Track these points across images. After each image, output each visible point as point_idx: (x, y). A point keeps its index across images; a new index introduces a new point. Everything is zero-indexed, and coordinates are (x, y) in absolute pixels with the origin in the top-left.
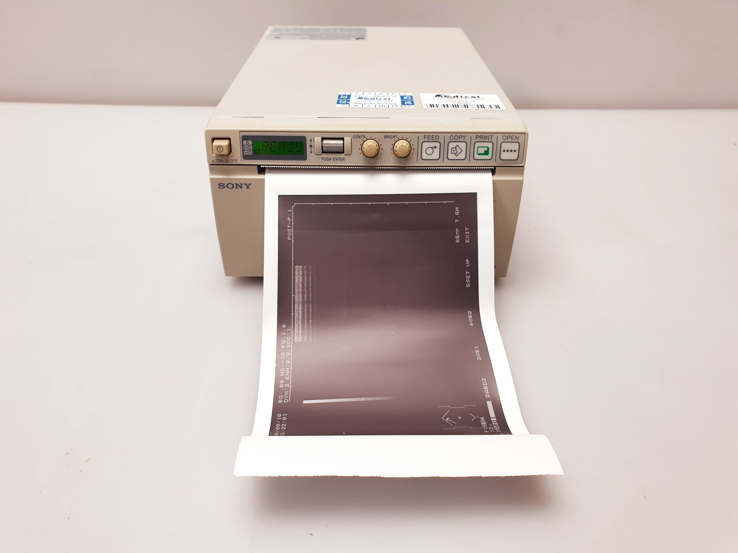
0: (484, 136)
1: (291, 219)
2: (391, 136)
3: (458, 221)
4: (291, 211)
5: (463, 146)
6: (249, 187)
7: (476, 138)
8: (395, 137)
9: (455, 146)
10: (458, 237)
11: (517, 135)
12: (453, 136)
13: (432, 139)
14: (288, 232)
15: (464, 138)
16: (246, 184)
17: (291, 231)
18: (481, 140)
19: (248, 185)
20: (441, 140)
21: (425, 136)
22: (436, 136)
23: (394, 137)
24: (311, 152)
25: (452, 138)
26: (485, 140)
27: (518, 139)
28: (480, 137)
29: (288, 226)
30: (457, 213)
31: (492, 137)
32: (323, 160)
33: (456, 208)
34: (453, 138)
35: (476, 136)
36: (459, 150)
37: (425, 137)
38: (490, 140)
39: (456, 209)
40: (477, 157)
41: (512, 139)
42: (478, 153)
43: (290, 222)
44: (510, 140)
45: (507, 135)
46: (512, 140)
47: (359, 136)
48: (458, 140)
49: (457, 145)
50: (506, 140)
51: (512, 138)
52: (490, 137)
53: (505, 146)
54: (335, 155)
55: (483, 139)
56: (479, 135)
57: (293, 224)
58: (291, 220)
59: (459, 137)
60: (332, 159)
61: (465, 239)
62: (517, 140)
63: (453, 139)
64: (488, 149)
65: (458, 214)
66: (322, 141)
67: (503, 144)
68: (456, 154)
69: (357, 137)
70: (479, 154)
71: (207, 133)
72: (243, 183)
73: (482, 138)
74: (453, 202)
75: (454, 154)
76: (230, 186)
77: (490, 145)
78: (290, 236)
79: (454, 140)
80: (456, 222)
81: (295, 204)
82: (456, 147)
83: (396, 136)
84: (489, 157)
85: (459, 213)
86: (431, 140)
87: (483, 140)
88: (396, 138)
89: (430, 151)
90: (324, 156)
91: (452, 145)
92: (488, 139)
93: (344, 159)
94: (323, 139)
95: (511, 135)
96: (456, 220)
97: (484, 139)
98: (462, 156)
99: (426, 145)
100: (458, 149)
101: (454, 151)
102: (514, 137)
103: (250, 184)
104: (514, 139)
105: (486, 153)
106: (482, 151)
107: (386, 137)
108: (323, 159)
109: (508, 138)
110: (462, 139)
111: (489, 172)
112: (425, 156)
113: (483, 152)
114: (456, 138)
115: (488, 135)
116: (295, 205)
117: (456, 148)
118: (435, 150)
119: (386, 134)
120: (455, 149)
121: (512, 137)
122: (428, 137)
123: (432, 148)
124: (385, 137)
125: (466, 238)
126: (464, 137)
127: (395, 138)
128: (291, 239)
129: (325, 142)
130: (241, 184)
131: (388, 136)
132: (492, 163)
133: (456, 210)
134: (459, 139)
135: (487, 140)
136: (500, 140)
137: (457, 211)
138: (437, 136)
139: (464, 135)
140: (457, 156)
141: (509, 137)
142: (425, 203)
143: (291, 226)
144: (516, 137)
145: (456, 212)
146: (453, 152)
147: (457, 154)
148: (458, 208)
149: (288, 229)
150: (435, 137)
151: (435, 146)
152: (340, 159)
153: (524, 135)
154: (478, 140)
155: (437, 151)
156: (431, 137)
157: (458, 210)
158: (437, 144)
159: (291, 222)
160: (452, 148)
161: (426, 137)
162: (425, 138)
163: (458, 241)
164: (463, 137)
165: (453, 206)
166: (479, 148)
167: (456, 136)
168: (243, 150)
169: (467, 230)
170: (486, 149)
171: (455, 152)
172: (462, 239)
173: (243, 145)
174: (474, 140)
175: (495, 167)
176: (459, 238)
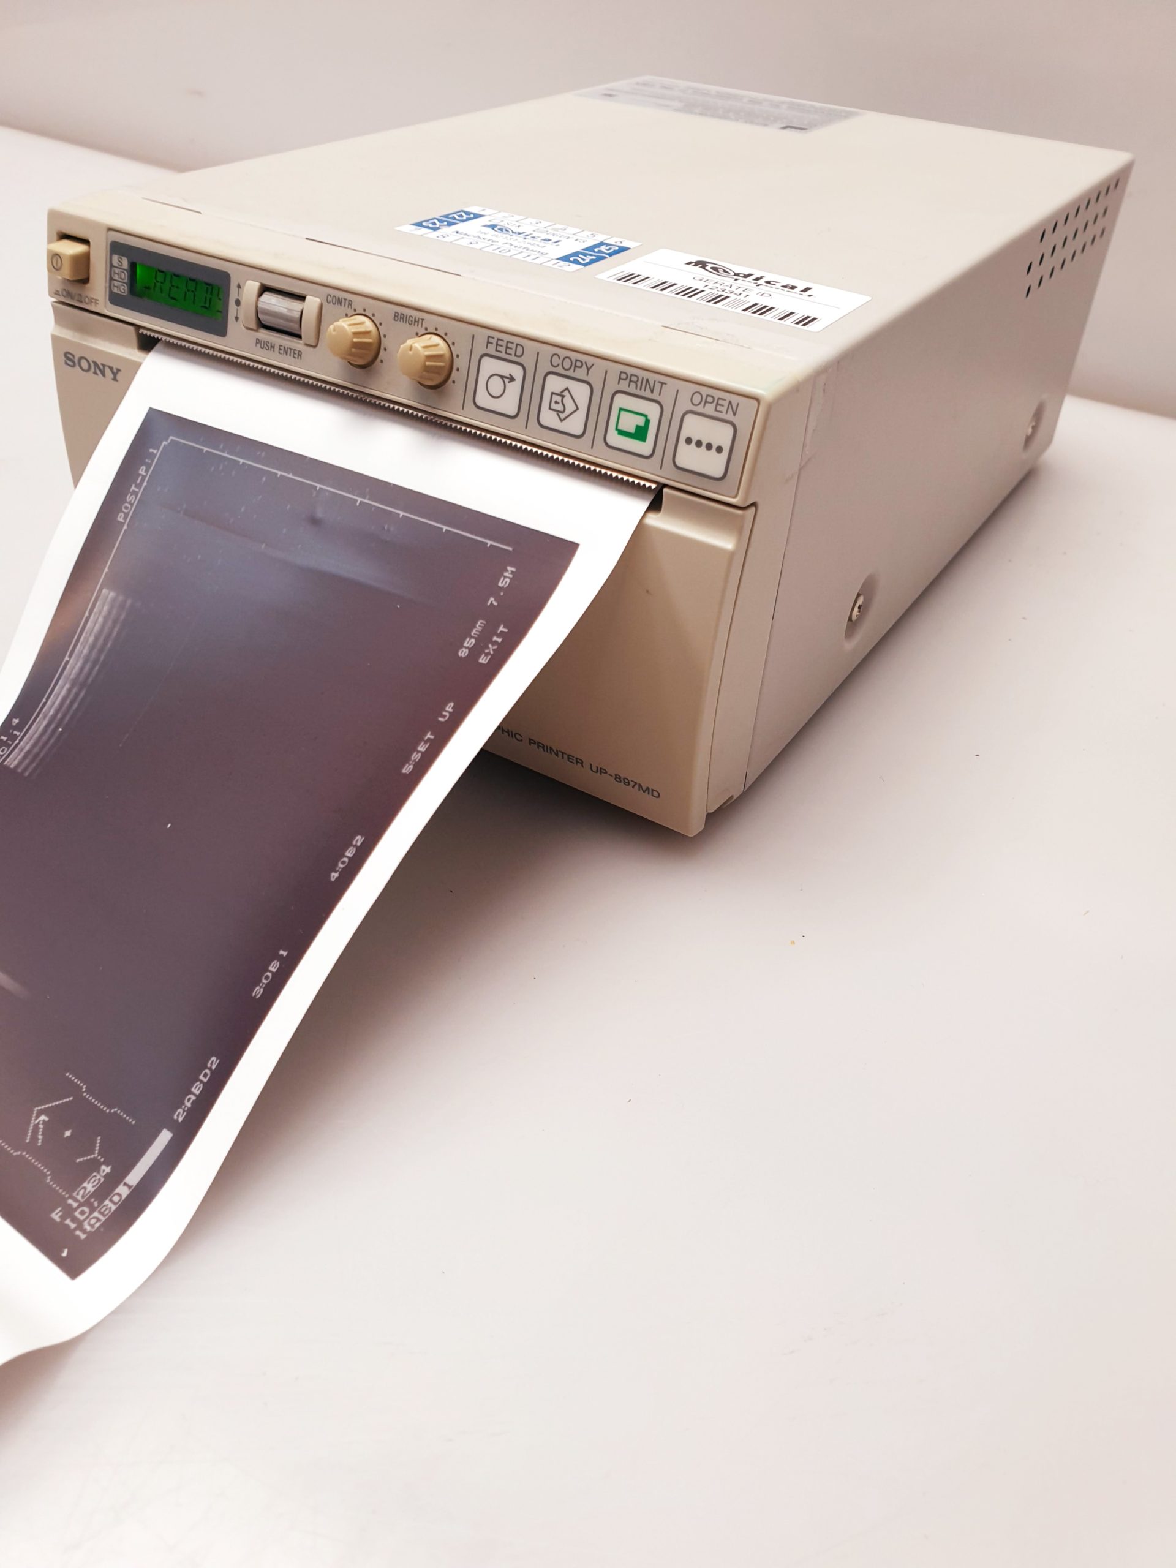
0: (643, 379)
1: (147, 471)
2: (411, 319)
3: (495, 603)
4: (155, 451)
5: (581, 392)
6: (118, 377)
7: (620, 378)
8: (418, 322)
9: (561, 390)
10: (469, 643)
11: (735, 399)
12: (559, 358)
13: (506, 353)
14: (126, 502)
15: (588, 369)
16: (111, 368)
17: (132, 502)
18: (632, 389)
19: (115, 371)
20: (528, 360)
21: (489, 337)
22: (517, 345)
23: (416, 321)
24: (237, 318)
25: (556, 361)
26: (642, 393)
27: (734, 414)
28: (631, 379)
29: (133, 488)
30: (503, 583)
31: (664, 386)
32: (259, 345)
33: (509, 568)
34: (560, 362)
35: (621, 372)
36: (570, 407)
37: (490, 340)
38: (655, 396)
39: (507, 571)
40: (614, 439)
41: (719, 408)
42: (620, 427)
43: (140, 478)
44: (709, 409)
45: (705, 391)
46: (716, 410)
47: (339, 298)
48: (570, 373)
49: (567, 389)
50: (699, 409)
51: (717, 404)
52: (658, 386)
53: (694, 427)
54: (285, 339)
55: (636, 388)
56: (630, 370)
57: (145, 484)
58: (144, 474)
59: (575, 365)
60: (277, 349)
61: (484, 652)
62: (729, 416)
63: (558, 365)
64: (647, 422)
65: (505, 586)
66: (260, 294)
67: (689, 418)
68: (560, 414)
69: (334, 302)
70: (622, 433)
71: (54, 216)
72: (107, 364)
73: (636, 383)
74: (510, 549)
75: (555, 413)
76: (84, 364)
77: (652, 411)
78: (124, 513)
79: (560, 370)
80: (489, 603)
81: (171, 438)
82: (563, 394)
83: (423, 320)
84: (645, 448)
85: (507, 584)
86: (503, 355)
87: (638, 392)
88: (422, 326)
89: (496, 385)
90: (264, 334)
91: (555, 384)
92: (652, 392)
93: (300, 354)
94: (265, 289)
95: (717, 394)
96: (492, 599)
97: (641, 389)
98: (575, 425)
99: (490, 366)
100: (568, 400)
101: (556, 402)
102: (726, 404)
103: (118, 370)
104: (724, 409)
105: (640, 434)
106: (630, 423)
107: (397, 317)
108: (258, 341)
109: (706, 402)
110: (581, 373)
111: (643, 498)
112: (483, 399)
113: (632, 430)
114: (567, 364)
115: (652, 377)
116: (169, 441)
117: (563, 397)
118: (509, 386)
119: (400, 310)
120: (559, 399)
121: (721, 402)
122: (497, 345)
123: (502, 377)
124: (395, 316)
125: (487, 651)
126: (589, 366)
127: (418, 325)
128: (123, 521)
129: (267, 297)
130: (104, 365)
131: (404, 315)
132: (651, 473)
133: (506, 574)
134: (574, 371)
135: (648, 394)
136: (684, 405)
137: (505, 577)
138: (519, 347)
139: (590, 360)
140: (562, 420)
141: (710, 399)
142: (442, 529)
143: (137, 490)
144: (730, 403)
145: (502, 578)
146: (554, 406)
147: (563, 416)
148: (514, 570)
149: (129, 495)
150: (514, 349)
151: (510, 375)
152: (292, 351)
153: (755, 403)
154: (624, 385)
155: (514, 389)
156: (504, 344)
157: (511, 576)
158: (517, 372)
159: (144, 477)
160: (553, 394)
161: (492, 343)
162: (489, 345)
163: (463, 654)
164: (584, 366)
165: (500, 560)
166: (622, 413)
167: (567, 360)
168: (111, 279)
169: (502, 632)
170: (641, 421)
171: (559, 407)
172: (475, 652)
173: (112, 266)
174: (612, 385)
175: (662, 486)
176: (470, 647)
